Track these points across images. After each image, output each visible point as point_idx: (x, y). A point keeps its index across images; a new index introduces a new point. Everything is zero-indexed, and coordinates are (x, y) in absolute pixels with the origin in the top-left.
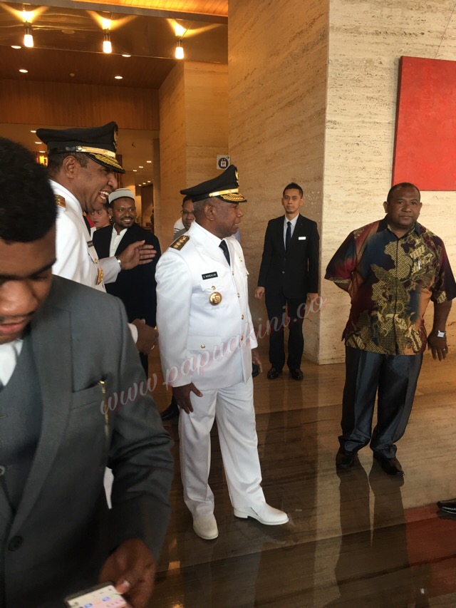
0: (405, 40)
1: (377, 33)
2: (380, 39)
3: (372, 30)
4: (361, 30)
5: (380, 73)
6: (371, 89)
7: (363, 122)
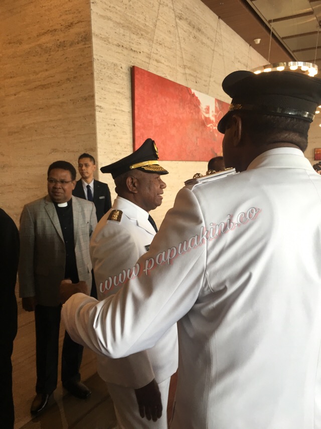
0: (133, 54)
1: (119, 46)
2: (119, 50)
3: (115, 43)
4: (110, 40)
5: (122, 75)
6: (118, 86)
7: (116, 109)
